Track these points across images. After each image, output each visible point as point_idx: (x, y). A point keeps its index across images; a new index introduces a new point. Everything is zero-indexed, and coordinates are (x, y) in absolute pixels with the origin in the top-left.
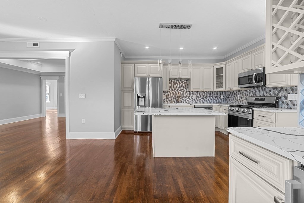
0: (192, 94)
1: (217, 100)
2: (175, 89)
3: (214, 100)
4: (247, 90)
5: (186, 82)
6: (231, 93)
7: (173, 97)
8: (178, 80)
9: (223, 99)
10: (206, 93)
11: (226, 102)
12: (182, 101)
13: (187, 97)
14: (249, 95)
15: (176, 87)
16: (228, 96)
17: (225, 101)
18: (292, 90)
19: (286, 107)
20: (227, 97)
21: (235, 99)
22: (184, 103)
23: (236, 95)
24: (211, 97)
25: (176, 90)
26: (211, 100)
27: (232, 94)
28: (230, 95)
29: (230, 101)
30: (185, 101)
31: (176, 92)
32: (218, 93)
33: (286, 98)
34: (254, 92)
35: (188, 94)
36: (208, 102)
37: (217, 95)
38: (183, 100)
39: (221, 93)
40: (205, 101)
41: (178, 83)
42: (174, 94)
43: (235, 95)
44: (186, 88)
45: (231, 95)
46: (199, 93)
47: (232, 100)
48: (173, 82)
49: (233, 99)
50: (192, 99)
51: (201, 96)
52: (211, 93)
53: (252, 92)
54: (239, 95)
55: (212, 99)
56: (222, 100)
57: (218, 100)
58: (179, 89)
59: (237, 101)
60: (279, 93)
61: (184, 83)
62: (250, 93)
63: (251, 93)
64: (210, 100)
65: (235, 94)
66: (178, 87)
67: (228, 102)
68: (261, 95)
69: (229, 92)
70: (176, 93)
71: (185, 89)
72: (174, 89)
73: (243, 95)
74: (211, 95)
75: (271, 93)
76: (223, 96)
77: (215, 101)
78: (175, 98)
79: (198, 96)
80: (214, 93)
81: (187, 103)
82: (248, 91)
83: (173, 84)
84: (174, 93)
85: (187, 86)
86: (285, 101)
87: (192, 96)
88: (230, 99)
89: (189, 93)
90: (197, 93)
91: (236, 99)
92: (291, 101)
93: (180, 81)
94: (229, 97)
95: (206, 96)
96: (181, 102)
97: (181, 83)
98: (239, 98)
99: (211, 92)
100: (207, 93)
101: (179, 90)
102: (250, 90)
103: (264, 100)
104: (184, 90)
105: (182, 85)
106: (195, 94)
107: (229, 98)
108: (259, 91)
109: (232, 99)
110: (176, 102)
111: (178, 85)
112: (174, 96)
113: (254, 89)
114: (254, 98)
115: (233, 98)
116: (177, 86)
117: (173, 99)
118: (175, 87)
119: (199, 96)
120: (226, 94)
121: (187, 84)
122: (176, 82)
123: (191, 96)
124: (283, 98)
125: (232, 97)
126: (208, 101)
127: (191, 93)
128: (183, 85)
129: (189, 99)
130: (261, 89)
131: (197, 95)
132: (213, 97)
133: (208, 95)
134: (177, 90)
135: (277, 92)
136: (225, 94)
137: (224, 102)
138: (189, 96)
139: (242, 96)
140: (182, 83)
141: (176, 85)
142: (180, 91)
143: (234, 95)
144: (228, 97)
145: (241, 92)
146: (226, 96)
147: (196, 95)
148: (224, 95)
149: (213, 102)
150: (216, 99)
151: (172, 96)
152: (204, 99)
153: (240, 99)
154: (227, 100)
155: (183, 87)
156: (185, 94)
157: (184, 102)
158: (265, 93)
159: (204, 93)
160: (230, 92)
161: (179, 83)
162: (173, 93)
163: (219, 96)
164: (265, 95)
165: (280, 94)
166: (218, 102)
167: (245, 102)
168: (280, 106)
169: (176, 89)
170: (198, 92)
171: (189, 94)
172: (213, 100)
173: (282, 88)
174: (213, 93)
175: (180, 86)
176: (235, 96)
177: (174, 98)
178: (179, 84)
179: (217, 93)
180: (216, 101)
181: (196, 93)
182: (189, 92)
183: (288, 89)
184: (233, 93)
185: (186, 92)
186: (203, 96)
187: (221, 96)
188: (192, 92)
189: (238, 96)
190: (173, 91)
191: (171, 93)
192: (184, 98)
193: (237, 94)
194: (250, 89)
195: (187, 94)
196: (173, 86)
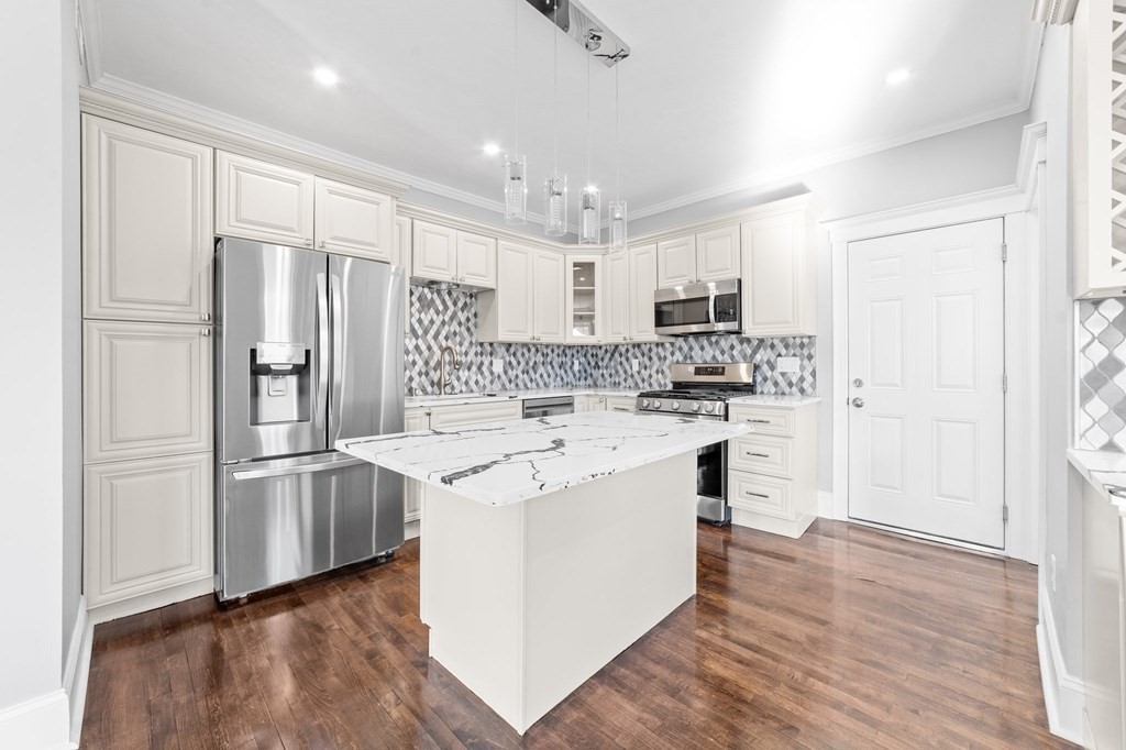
0: (491, 354)
1: (564, 376)
2: (426, 332)
3: (557, 375)
4: (662, 344)
5: (468, 300)
6: (606, 351)
7: (417, 368)
8: (439, 292)
9: (579, 371)
10: (533, 350)
11: (590, 381)
12: (456, 383)
13: (474, 368)
14: (670, 357)
15: (432, 322)
16: (597, 363)
17: (586, 379)
18: (787, 346)
19: (773, 390)
20: (593, 364)
21: (621, 372)
22: (461, 392)
23: (627, 359)
24: (549, 367)
25: (430, 337)
26: (549, 376)
27: (612, 355)
28: (602, 359)
29: (605, 380)
30: (467, 383)
31: (432, 343)
32: (567, 351)
33: (772, 368)
34: (686, 348)
35: (476, 354)
36: (541, 384)
37: (564, 359)
38: (458, 379)
39: (575, 351)
40: (531, 380)
41: (438, 302)
42: (421, 353)
43: (623, 359)
44: (468, 329)
45: (606, 360)
46: (512, 350)
47: (611, 376)
48: (419, 299)
49: (617, 372)
50: (492, 373)
51: (519, 363)
52: (549, 351)
53: (680, 349)
54: (637, 358)
55: (551, 372)
56: (578, 375)
57: (568, 376)
58: (444, 333)
59: (630, 380)
60: (755, 352)
61: (460, 304)
62: (673, 354)
63: (677, 353)
64: (545, 375)
65: (621, 355)
66: (438, 323)
67: (598, 383)
68: (709, 359)
69: (600, 347)
70: (429, 348)
71: (466, 334)
72: (420, 332)
73: (650, 359)
74: (549, 359)
75: (735, 352)
76: (580, 363)
77: (559, 379)
78: (427, 374)
79: (510, 363)
80: (556, 351)
81: (472, 391)
82: (668, 345)
83: (417, 305)
84: (423, 348)
85: (473, 320)
86: (769, 374)
87: (491, 363)
88: (605, 372)
89: (479, 349)
90: (508, 351)
91: (625, 372)
92: (783, 374)
93: (447, 298)
94: (600, 363)
95: (535, 363)
96: (453, 388)
97: (449, 303)
98: (636, 368)
99: (547, 346)
100: (537, 351)
101: (441, 338)
102: (672, 344)
103: (723, 373)
104: (463, 338)
105: (455, 314)
106: (500, 354)
107: (599, 368)
108: (702, 348)
109: (613, 372)
110: (429, 389)
111: (438, 312)
112: (420, 363)
113: (685, 341)
114: (691, 369)
115: (615, 367)
116: (435, 317)
117: (417, 378)
118: (426, 322)
119: (514, 363)
120: (589, 356)
121: (473, 311)
122: (429, 296)
123: (486, 363)
124: (765, 368)
125: (612, 363)
126: (539, 380)
127: (489, 349)
128: (460, 313)
129: (482, 373)
130: (705, 343)
131: (508, 359)
132: (553, 368)
133: (540, 358)
134: (436, 337)
135: (749, 351)
136: (585, 356)
137: (582, 382)
138: (482, 364)
139: (648, 363)
140: (455, 304)
141: (432, 311)
142: (447, 338)
143: (619, 360)
144: (597, 366)
145: (645, 349)
146: (589, 363)
147: (503, 358)
148: (583, 360)
149: (552, 385)
150: (562, 372)
151: (414, 363)
152: (528, 373)
153: (639, 373)
154: (591, 375)
155: (460, 324)
156: (466, 354)
157: (464, 388)
158: (718, 353)
159: (529, 350)
160: (604, 348)
161: (444, 302)
162: (417, 347)
163: (569, 363)
164: (720, 358)
165: (758, 357)
166: (568, 384)
167: (657, 380)
168: (759, 389)
169: (432, 332)
170: (510, 345)
171: (482, 354)
172: (553, 376)
173: (761, 341)
174: (553, 351)
175: (447, 319)
176: (621, 363)
177: (420, 374)
178: (441, 308)
179: (564, 351)
180: (562, 379)
181: (503, 349)
182: (481, 344)
183: (776, 342)
184: (614, 351)
185: (471, 343)
186: (527, 363)
187: (573, 363)
188: (491, 344)
189: (635, 363)
190: (417, 337)
191: (411, 348)
192: (461, 373)
193: (630, 355)
194: (672, 340)
195: (472, 354)
196: (417, 315)
